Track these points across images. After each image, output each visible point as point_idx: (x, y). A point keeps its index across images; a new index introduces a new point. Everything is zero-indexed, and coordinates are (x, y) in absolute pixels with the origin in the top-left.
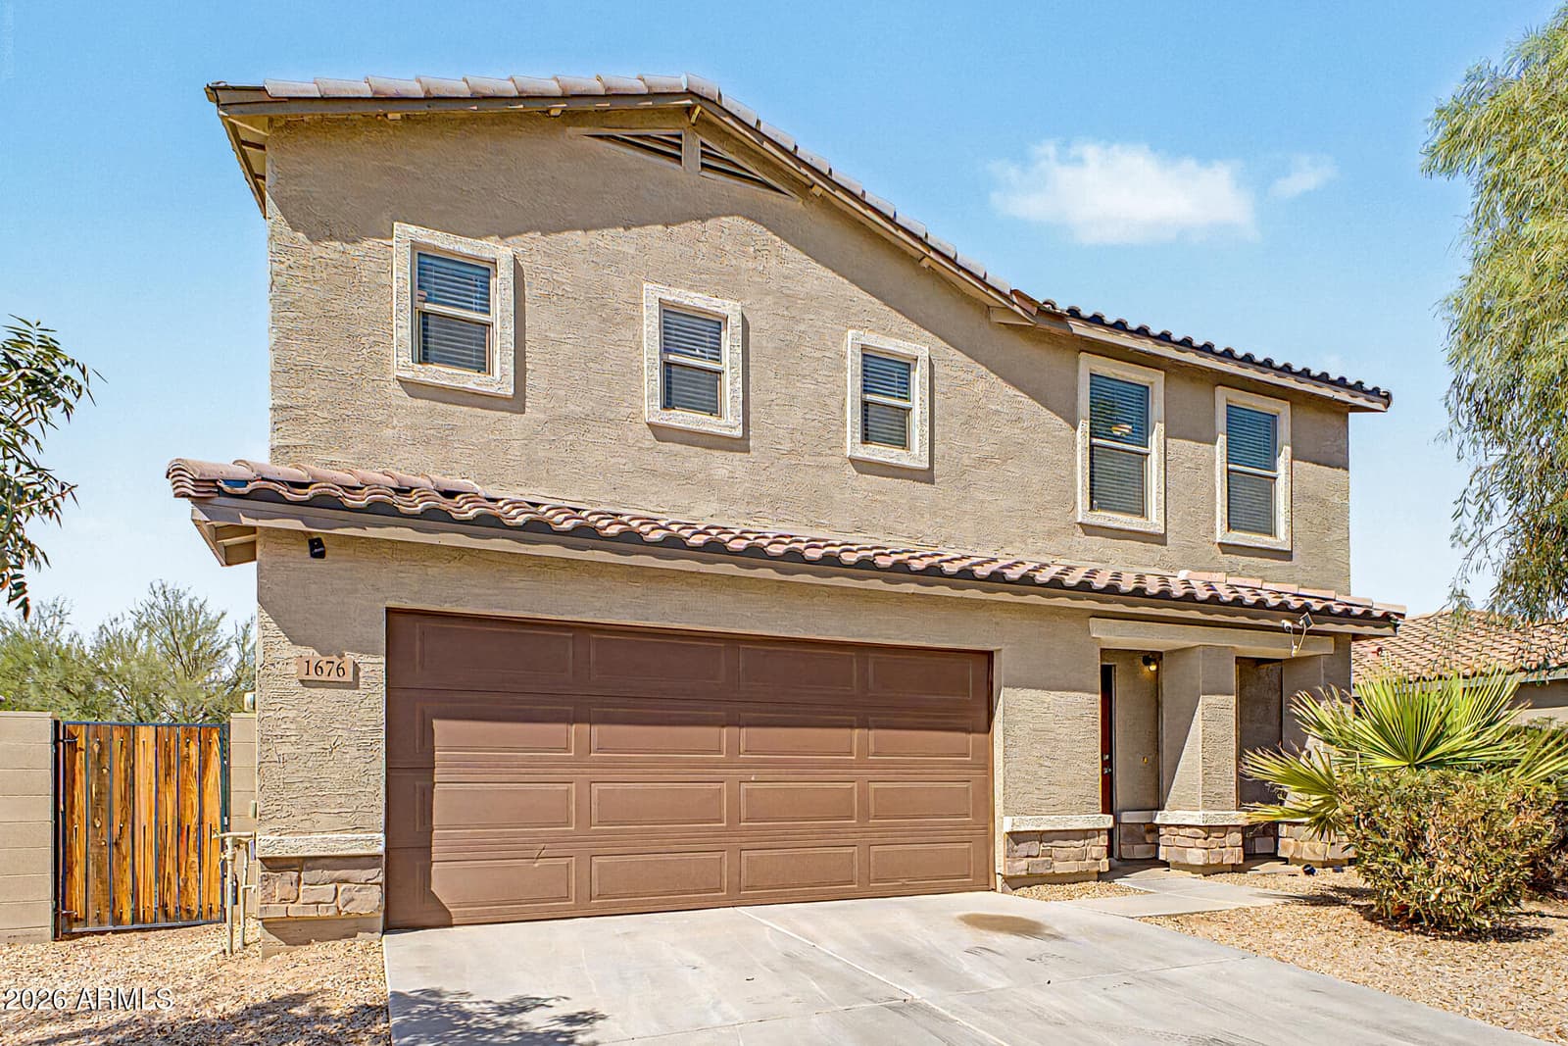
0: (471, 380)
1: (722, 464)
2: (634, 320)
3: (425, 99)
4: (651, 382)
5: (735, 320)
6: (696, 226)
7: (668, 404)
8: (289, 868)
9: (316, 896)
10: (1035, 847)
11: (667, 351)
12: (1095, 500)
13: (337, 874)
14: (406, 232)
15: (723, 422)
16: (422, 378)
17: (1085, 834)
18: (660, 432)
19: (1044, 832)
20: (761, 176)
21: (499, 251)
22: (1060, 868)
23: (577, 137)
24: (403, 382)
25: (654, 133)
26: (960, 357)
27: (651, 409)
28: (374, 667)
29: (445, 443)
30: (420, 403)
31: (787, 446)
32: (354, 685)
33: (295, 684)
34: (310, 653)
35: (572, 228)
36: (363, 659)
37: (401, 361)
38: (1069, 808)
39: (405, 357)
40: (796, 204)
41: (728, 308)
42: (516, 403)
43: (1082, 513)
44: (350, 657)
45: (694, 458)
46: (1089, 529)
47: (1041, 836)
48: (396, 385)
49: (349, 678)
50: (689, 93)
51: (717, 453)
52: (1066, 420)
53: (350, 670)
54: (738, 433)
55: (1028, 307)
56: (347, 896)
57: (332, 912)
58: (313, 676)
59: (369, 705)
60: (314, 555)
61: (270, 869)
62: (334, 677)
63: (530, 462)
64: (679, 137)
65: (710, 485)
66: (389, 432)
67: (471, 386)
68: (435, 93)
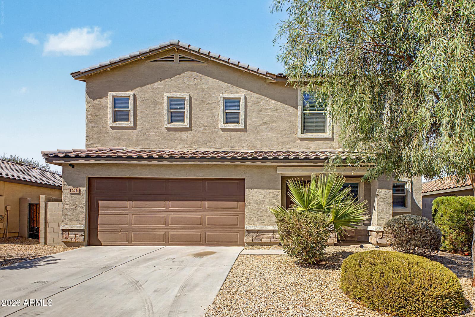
0: (124, 124)
1: (184, 135)
2: (162, 103)
3: (111, 64)
4: (166, 117)
5: (187, 98)
6: (178, 76)
7: (171, 122)
8: (67, 231)
9: (71, 237)
10: (255, 235)
11: (170, 109)
12: (305, 129)
13: (75, 233)
14: (111, 94)
15: (185, 124)
16: (114, 125)
17: (273, 231)
18: (168, 129)
19: (258, 230)
20: (195, 59)
21: (130, 94)
22: (264, 241)
23: (149, 63)
24: (111, 127)
25: (166, 56)
26: (255, 95)
27: (166, 124)
28: (84, 190)
29: (120, 139)
30: (115, 131)
31: (202, 128)
32: (79, 194)
33: (69, 194)
34: (71, 187)
35: (148, 84)
36: (81, 188)
37: (110, 123)
38: (268, 224)
39: (110, 121)
40: (205, 64)
41: (186, 96)
42: (134, 127)
43: (299, 135)
44: (79, 188)
45: (177, 134)
46: (302, 139)
47: (258, 231)
48: (109, 128)
49: (78, 192)
50: (171, 45)
51: (183, 132)
52: (294, 107)
53: (78, 190)
54: (188, 126)
55: (273, 76)
56: (78, 237)
57: (74, 241)
58: (72, 192)
59: (83, 198)
60: (72, 167)
61: (63, 231)
62: (75, 192)
63: (137, 141)
64: (173, 55)
65: (181, 140)
66: (108, 138)
67: (124, 125)
68: (112, 63)
